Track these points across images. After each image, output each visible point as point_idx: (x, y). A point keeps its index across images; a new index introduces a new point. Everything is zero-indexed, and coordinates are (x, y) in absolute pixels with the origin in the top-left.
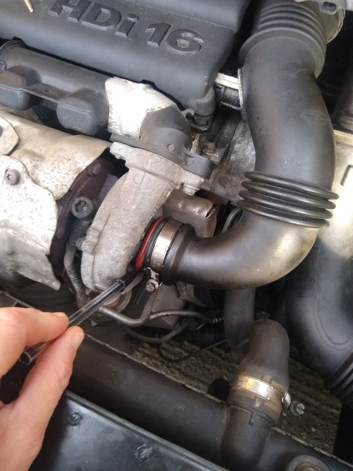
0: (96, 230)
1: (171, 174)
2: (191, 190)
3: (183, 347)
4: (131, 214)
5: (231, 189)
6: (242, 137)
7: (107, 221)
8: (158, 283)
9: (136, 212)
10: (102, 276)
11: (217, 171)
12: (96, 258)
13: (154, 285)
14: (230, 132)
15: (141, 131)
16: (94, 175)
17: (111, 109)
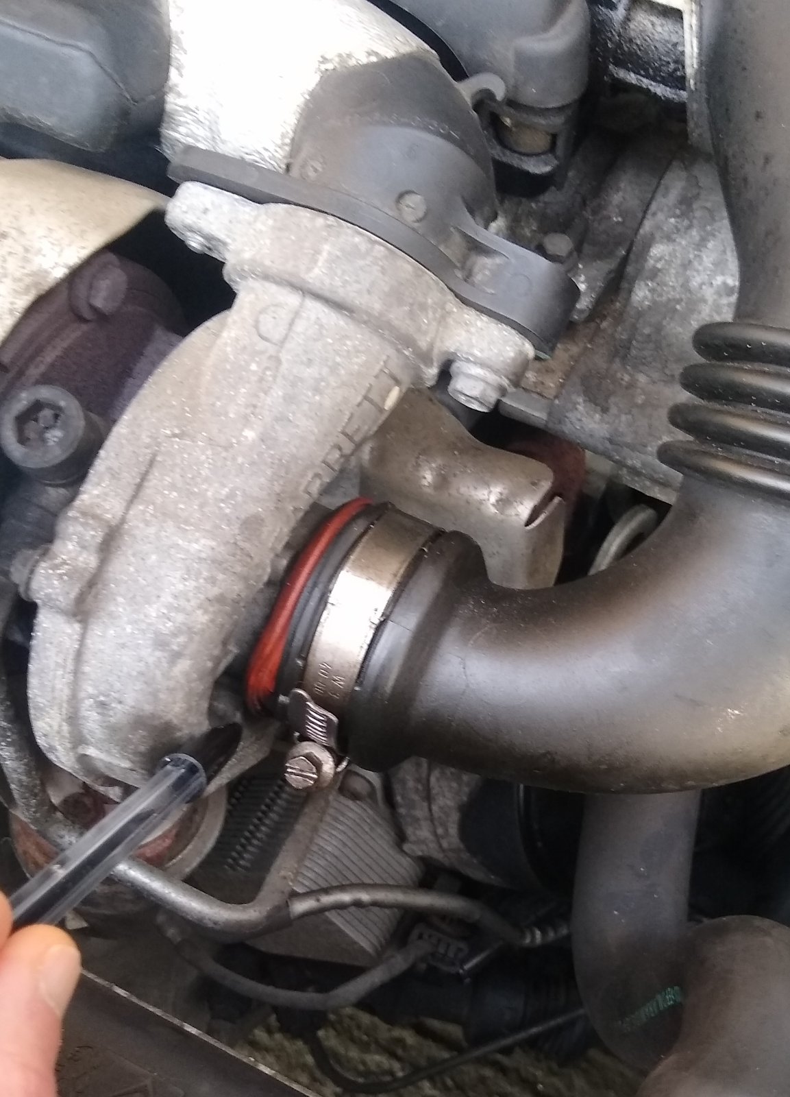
0: (95, 517)
1: (407, 308)
2: (482, 388)
3: (400, 1052)
4: (240, 460)
5: (629, 417)
6: (678, 217)
7: (139, 487)
8: (331, 759)
9: (260, 454)
10: (111, 713)
11: (575, 349)
12: (90, 633)
13: (318, 765)
14: (633, 203)
15: (296, 146)
16: (102, 317)
17: (176, 53)
